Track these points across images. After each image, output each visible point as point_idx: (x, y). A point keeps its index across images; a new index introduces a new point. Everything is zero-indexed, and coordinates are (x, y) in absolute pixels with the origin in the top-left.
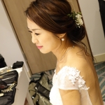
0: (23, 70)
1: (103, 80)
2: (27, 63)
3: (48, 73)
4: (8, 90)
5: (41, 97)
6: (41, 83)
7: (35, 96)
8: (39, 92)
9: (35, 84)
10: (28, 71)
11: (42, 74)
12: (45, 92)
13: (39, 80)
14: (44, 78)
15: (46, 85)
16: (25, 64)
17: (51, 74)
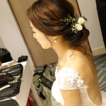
0: (27, 63)
1: (101, 71)
2: (32, 57)
3: (51, 66)
4: (14, 82)
5: (44, 88)
6: (44, 75)
7: (38, 87)
8: (42, 83)
9: (38, 76)
10: (32, 64)
11: (45, 67)
12: (48, 83)
13: (43, 72)
14: (47, 70)
15: (49, 77)
16: (29, 58)
17: (53, 66)
